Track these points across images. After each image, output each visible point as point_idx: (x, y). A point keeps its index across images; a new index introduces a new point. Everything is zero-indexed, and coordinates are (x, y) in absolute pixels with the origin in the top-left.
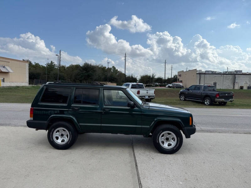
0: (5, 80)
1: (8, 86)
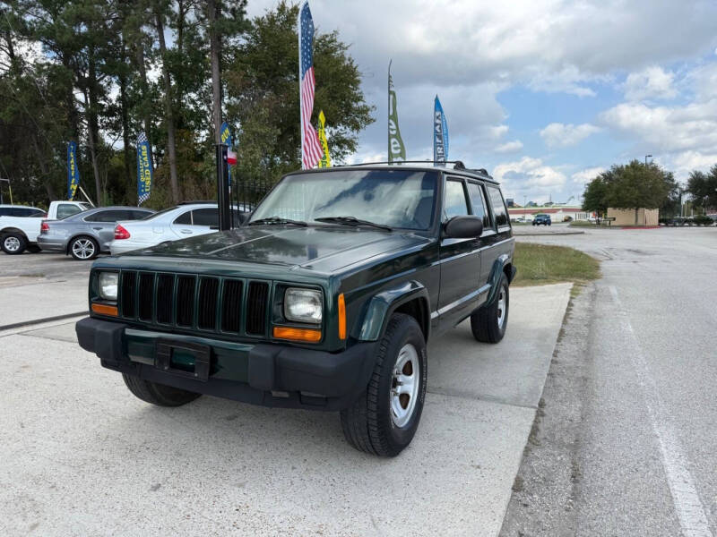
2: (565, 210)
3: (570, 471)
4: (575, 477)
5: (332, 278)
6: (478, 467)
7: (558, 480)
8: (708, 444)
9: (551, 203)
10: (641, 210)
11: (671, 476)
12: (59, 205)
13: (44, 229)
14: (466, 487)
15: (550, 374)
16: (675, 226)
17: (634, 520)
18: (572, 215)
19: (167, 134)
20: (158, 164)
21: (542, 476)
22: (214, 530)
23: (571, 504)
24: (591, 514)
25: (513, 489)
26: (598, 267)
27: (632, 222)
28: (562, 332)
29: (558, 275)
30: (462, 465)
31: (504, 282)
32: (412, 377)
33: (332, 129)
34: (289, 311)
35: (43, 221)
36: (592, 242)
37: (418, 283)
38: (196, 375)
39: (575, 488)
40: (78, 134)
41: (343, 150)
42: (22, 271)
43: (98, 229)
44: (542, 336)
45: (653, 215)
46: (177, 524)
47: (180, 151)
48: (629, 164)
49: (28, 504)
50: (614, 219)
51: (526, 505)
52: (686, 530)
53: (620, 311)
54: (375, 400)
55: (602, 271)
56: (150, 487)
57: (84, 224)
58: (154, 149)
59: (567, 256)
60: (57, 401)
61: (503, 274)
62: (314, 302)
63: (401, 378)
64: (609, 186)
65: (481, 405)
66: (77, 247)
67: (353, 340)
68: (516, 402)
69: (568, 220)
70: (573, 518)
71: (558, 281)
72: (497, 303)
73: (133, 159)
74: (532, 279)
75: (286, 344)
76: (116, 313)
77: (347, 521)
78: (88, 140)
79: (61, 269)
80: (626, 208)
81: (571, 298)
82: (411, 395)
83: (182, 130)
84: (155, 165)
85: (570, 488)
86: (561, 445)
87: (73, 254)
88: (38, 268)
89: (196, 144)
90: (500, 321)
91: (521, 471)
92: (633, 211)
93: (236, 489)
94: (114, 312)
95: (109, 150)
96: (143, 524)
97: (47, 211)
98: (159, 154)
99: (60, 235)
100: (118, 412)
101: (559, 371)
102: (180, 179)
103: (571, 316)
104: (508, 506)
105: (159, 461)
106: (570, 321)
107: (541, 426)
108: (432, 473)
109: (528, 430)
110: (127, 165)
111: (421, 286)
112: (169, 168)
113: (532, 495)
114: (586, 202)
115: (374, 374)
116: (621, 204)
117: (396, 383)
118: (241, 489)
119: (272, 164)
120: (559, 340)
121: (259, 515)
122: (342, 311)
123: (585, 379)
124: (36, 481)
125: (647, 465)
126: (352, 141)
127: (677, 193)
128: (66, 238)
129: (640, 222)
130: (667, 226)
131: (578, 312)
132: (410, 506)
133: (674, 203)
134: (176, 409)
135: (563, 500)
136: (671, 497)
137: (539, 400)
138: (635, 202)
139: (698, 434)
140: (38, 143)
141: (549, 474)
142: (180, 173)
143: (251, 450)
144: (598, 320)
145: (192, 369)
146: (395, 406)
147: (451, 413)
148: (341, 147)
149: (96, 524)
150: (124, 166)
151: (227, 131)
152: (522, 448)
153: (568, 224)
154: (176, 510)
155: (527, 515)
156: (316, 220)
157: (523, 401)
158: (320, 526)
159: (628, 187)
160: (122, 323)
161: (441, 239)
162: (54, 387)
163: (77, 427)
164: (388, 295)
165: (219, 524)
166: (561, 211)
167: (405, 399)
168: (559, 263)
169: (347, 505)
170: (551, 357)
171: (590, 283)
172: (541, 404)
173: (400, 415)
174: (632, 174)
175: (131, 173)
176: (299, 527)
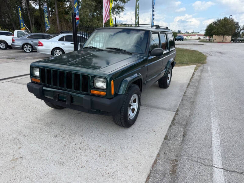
2: (198, 35)
3: (183, 133)
4: (184, 136)
5: (109, 75)
6: (155, 131)
7: (179, 136)
8: (227, 126)
9: (194, 32)
10: (225, 36)
11: (213, 136)
12: (18, 32)
13: (13, 41)
14: (150, 138)
15: (182, 100)
16: (236, 42)
17: (199, 150)
18: (201, 37)
19: (54, 3)
20: (52, 15)
21: (174, 135)
22: (73, 150)
23: (181, 144)
24: (187, 147)
25: (164, 139)
26: (206, 59)
27: (221, 41)
28: (189, 85)
29: (191, 62)
30: (149, 130)
31: (171, 68)
32: (136, 103)
33: (115, 2)
34: (96, 85)
35: (12, 38)
36: (205, 49)
37: (139, 74)
38: (67, 103)
39: (183, 139)
40: (22, 2)
41: (119, 11)
42: (7, 57)
43: (32, 41)
44: (182, 86)
45: (229, 38)
46: (62, 148)
47: (59, 10)
48: (223, 18)
49: (17, 141)
50: (215, 39)
51: (167, 144)
52: (214, 153)
53: (210, 76)
54: (123, 112)
55: (207, 61)
56: (54, 136)
57: (27, 39)
58: (50, 9)
59: (196, 54)
60: (23, 106)
61: (171, 65)
62: (103, 82)
63: (132, 104)
64: (215, 27)
65: (158, 111)
66: (25, 48)
67: (116, 94)
68: (169, 110)
69: (199, 39)
70: (181, 149)
71: (191, 65)
72: (168, 75)
73: (42, 13)
74: (182, 63)
75: (94, 95)
76: (40, 82)
77: (113, 148)
78: (26, 5)
79: (21, 56)
80: (220, 35)
81: (194, 71)
82: (135, 109)
83: (60, 2)
84: (51, 16)
85: (182, 139)
86: (182, 125)
87: (24, 50)
88: (12, 55)
89: (65, 8)
90: (168, 81)
91: (168, 133)
92: (222, 36)
93: (80, 137)
94: (39, 81)
95: (34, 9)
96: (52, 148)
97: (14, 33)
98: (52, 11)
99: (19, 43)
100: (43, 111)
101: (185, 99)
102: (60, 21)
103: (193, 78)
104: (162, 144)
105: (56, 128)
106: (192, 80)
107: (176, 118)
108: (140, 133)
109: (172, 119)
110: (41, 15)
111: (140, 75)
112: (56, 17)
113: (170, 141)
114: (206, 33)
115: (123, 104)
116: (218, 34)
117: (130, 106)
118: (82, 137)
119: (93, 16)
120: (187, 88)
121: (87, 145)
122: (112, 86)
123: (193, 102)
124: (19, 134)
125: (207, 132)
126: (122, 7)
127: (239, 30)
128: (21, 44)
129: (224, 41)
130: (233, 42)
131: (196, 77)
132: (132, 143)
133: (237, 33)
134: (61, 110)
135: (179, 143)
136: (212, 143)
137: (177, 109)
138: (223, 33)
139: (225, 122)
140: (7, 6)
141: (176, 134)
142: (60, 19)
143: (85, 124)
144: (202, 80)
145: (65, 101)
146: (130, 112)
147: (148, 113)
148: (118, 10)
149: (38, 148)
150: (40, 16)
151: (76, 3)
152: (169, 125)
153: (199, 40)
154: (62, 143)
155: (167, 147)
156: (106, 48)
157: (172, 109)
158: (105, 149)
159: (222, 28)
160: (42, 85)
161: (149, 56)
162: (22, 102)
163: (30, 115)
164: (129, 79)
165: (75, 148)
166: (197, 35)
167: (133, 110)
168: (193, 57)
169: (114, 143)
170: (183, 94)
171: (202, 65)
172: (178, 111)
173: (132, 115)
174: (224, 22)
175: (42, 18)
176: (99, 150)
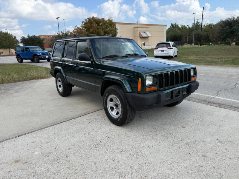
0: (146, 44)
1: (148, 49)
27: (9, 54)
50: (2, 53)
80: (5, 49)
92: (8, 50)
138: (9, 47)
